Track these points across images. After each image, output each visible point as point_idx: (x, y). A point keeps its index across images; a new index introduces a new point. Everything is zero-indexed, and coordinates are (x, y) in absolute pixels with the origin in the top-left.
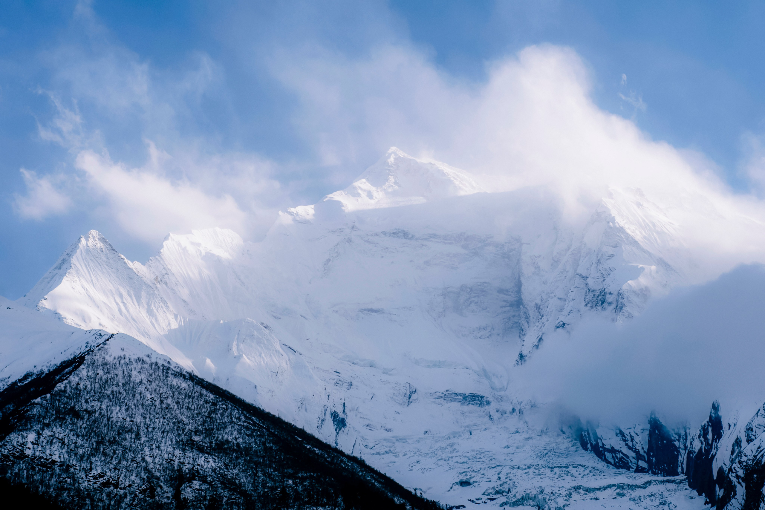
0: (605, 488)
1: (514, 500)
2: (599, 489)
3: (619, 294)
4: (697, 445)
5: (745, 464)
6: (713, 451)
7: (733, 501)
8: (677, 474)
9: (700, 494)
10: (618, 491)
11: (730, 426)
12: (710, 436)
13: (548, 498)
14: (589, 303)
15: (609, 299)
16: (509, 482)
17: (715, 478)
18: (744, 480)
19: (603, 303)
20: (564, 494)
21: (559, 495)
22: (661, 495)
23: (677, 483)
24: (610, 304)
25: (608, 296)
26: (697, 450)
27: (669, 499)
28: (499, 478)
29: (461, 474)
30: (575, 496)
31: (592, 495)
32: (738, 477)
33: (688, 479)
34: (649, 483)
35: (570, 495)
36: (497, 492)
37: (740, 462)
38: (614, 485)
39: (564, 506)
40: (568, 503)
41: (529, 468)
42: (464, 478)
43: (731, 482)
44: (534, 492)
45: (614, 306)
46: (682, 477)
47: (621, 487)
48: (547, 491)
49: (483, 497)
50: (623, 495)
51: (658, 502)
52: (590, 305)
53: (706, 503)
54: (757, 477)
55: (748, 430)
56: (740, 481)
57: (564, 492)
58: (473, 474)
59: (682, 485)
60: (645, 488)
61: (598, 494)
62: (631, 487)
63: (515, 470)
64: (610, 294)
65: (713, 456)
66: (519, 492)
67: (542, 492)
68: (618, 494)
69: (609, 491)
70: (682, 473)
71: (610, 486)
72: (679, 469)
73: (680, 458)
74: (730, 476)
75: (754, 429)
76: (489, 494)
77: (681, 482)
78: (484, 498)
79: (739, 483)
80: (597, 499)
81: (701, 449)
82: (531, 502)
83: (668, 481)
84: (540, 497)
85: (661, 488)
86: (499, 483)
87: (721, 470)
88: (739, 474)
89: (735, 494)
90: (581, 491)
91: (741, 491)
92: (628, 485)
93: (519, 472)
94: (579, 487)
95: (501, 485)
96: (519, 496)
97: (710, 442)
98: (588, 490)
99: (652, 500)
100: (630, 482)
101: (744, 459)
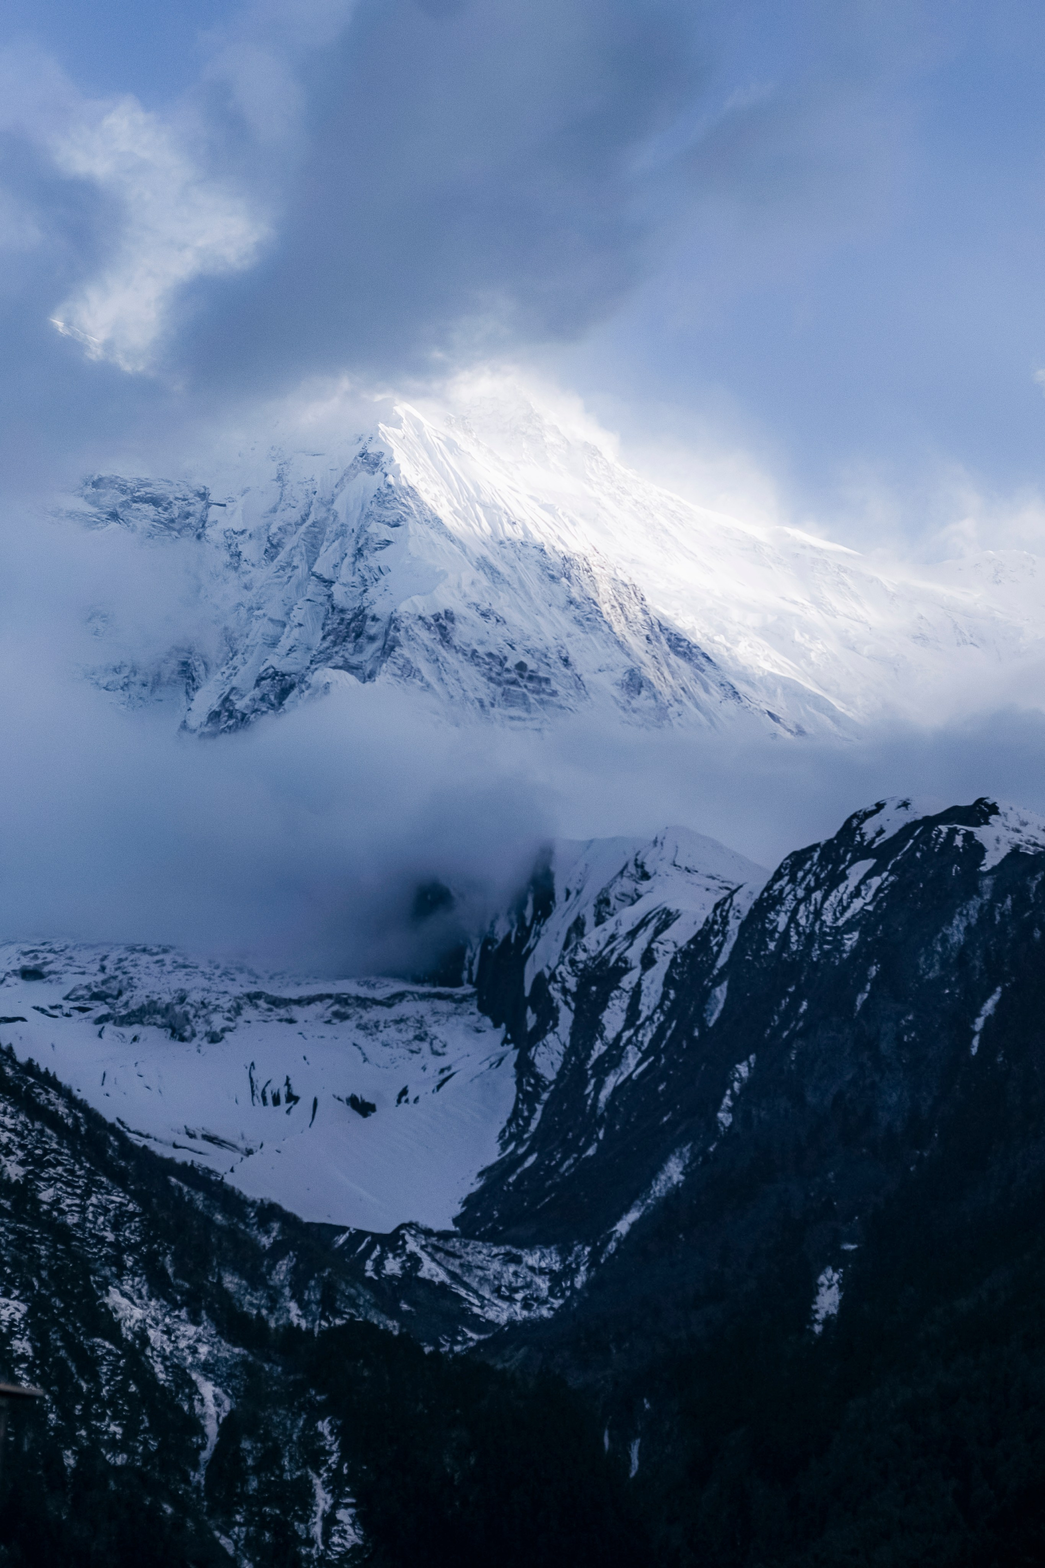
0: (311, 1000)
1: (124, 1012)
2: (299, 1002)
3: (392, 620)
4: (502, 929)
5: (581, 966)
6: (531, 942)
7: (550, 1037)
8: (459, 984)
9: (497, 1025)
10: (336, 1007)
11: (568, 893)
12: (529, 912)
13: (192, 1012)
14: (329, 634)
15: (372, 628)
16: (121, 977)
17: (527, 993)
18: (575, 996)
19: (358, 636)
20: (227, 1006)
21: (216, 1009)
22: (421, 1022)
23: (455, 1001)
24: (372, 639)
25: (369, 622)
26: (500, 936)
27: (434, 1030)
28: (103, 969)
29: (25, 954)
30: (249, 1013)
31: (282, 1012)
32: (565, 991)
33: (478, 994)
34: (400, 996)
35: (238, 1010)
36: (96, 997)
37: (573, 963)
38: (329, 996)
39: (224, 1030)
40: (232, 1025)
41: (165, 951)
42: (27, 962)
43: (551, 999)
44: (167, 999)
45: (378, 644)
46: (468, 989)
47: (341, 999)
48: (195, 997)
49: (63, 1003)
50: (344, 1017)
51: (411, 1035)
52: (331, 638)
53: (505, 1042)
54: (597, 992)
55: (600, 902)
56: (569, 999)
57: (226, 1003)
58: (50, 957)
59: (465, 1005)
60: (390, 1006)
61: (297, 1012)
62: (363, 1002)
63: (136, 955)
64: (374, 619)
65: (530, 951)
66: (137, 998)
67: (182, 1000)
68: (336, 1014)
69: (317, 1008)
70: (470, 981)
71: (320, 998)
72: (465, 974)
73: (469, 953)
74: (550, 988)
75: (613, 901)
76: (77, 999)
77: (464, 999)
78: (68, 1005)
79: (566, 1003)
80: (291, 1021)
81: (509, 936)
82: (159, 1019)
83: (440, 996)
84: (178, 1009)
85: (423, 1007)
86: (101, 977)
87: (540, 977)
88: (567, 985)
89: (556, 1025)
90: (261, 1003)
91: (566, 1017)
92: (358, 998)
93: (145, 959)
94: (258, 995)
95: (104, 982)
96: (134, 1006)
97: (528, 923)
98: (276, 1002)
99: (400, 1031)
100: (363, 992)
101: (581, 956)
